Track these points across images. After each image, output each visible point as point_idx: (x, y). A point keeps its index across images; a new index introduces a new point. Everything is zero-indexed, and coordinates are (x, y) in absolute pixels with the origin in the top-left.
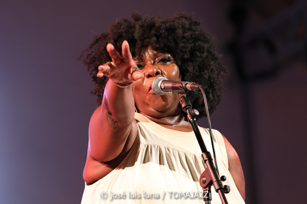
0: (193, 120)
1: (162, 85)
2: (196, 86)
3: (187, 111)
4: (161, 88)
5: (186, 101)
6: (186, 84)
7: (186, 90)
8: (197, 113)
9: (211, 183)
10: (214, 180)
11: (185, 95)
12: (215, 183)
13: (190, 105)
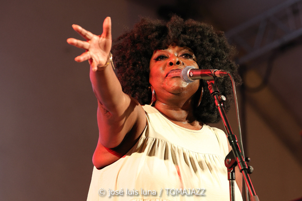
0: (220, 105)
1: (191, 73)
2: (224, 73)
3: (215, 97)
4: (190, 76)
5: (215, 87)
6: (215, 72)
7: (215, 77)
8: (224, 99)
9: (236, 164)
10: (239, 160)
11: (213, 82)
12: (240, 164)
13: (218, 92)
